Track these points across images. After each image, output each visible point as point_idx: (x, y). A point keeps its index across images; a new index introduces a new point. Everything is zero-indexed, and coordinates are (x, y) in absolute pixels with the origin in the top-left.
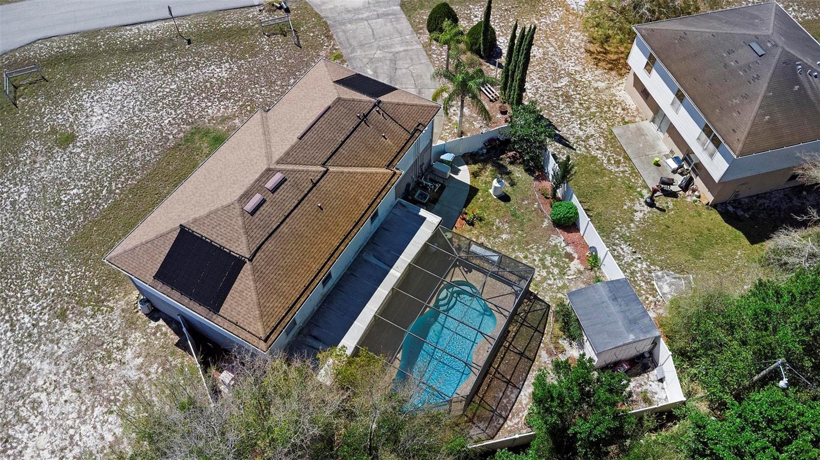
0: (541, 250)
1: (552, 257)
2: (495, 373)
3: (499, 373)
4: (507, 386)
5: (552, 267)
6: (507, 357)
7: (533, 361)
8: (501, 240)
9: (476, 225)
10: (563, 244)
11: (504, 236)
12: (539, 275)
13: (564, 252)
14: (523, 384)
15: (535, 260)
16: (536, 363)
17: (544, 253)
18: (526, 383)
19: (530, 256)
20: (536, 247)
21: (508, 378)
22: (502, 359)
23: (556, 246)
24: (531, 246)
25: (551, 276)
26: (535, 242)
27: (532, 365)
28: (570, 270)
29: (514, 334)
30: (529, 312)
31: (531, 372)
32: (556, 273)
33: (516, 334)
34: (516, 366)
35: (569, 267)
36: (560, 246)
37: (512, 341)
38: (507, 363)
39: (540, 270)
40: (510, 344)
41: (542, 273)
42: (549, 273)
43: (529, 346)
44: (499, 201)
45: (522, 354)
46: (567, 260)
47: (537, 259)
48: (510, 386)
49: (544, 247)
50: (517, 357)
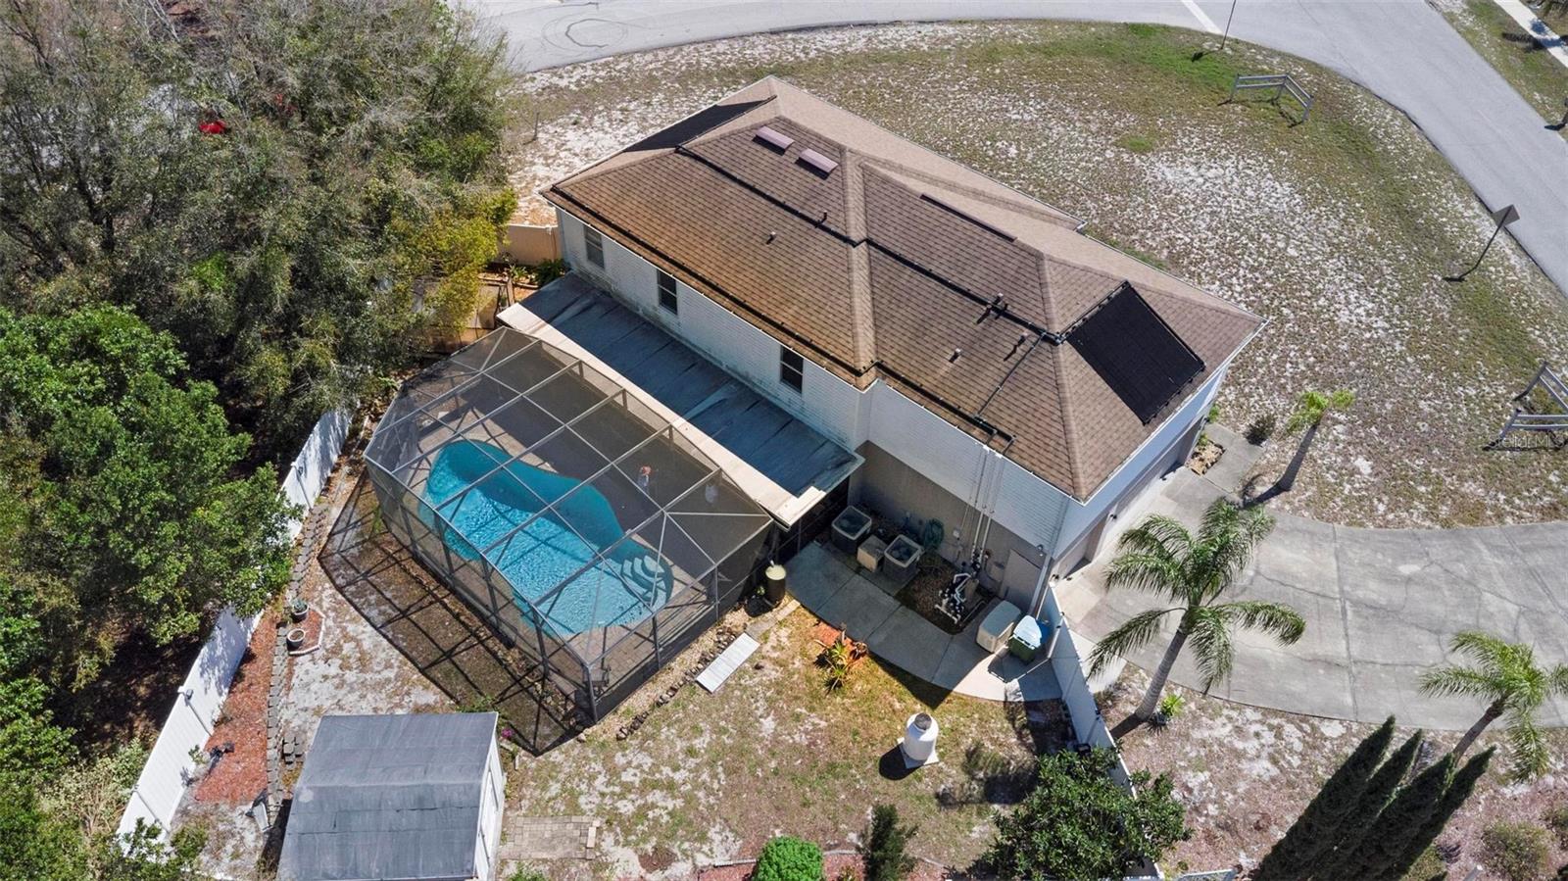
0: (701, 794)
1: (669, 814)
2: (434, 596)
3: (431, 603)
4: (399, 610)
5: (640, 802)
6: (458, 627)
7: (422, 671)
8: (759, 713)
9: (816, 671)
10: (702, 860)
11: (769, 724)
12: (629, 763)
13: (675, 850)
14: (385, 636)
15: (676, 769)
16: (416, 676)
17: (689, 799)
18: (385, 642)
19: (692, 762)
20: (716, 786)
21: (414, 617)
22: (457, 617)
23: (703, 838)
24: (722, 776)
25: (617, 789)
26: (731, 791)
27: (416, 665)
28: (617, 842)
29: (500, 653)
30: (540, 705)
31: (401, 657)
32: (619, 804)
33: (500, 661)
34: (427, 635)
35: (627, 844)
36: (699, 850)
37: (488, 649)
38: (443, 622)
39: (643, 771)
40: (481, 642)
41: (631, 771)
42: (627, 788)
43: (460, 675)
44: (888, 749)
45: (449, 655)
46: (649, 848)
47: (678, 777)
48: (394, 614)
49: (710, 807)
50: (446, 645)
